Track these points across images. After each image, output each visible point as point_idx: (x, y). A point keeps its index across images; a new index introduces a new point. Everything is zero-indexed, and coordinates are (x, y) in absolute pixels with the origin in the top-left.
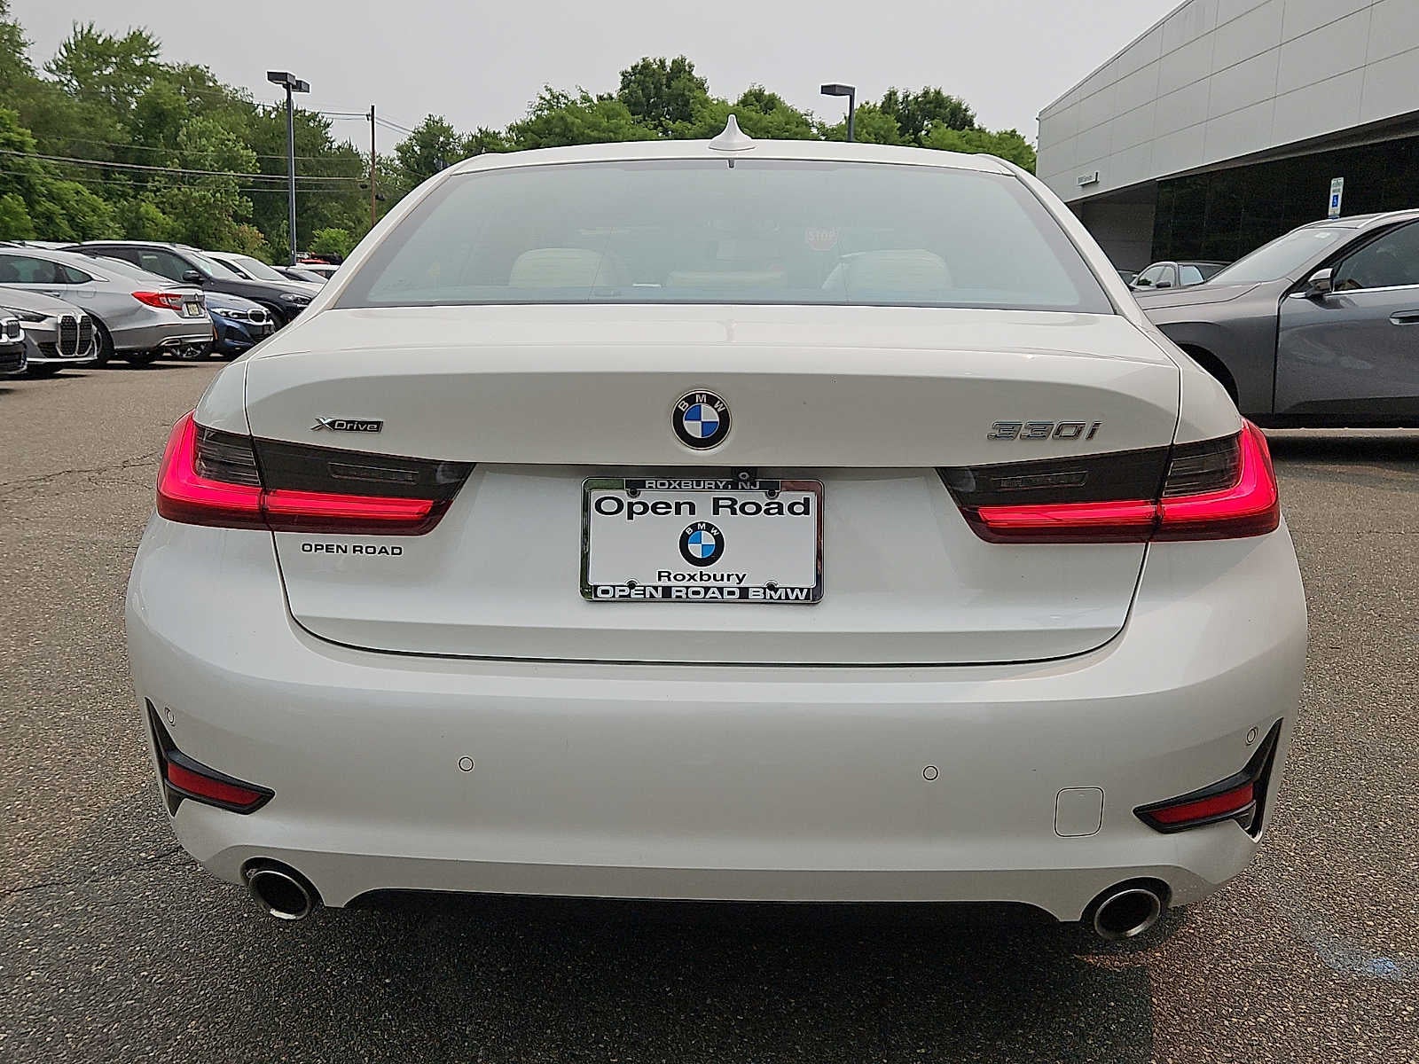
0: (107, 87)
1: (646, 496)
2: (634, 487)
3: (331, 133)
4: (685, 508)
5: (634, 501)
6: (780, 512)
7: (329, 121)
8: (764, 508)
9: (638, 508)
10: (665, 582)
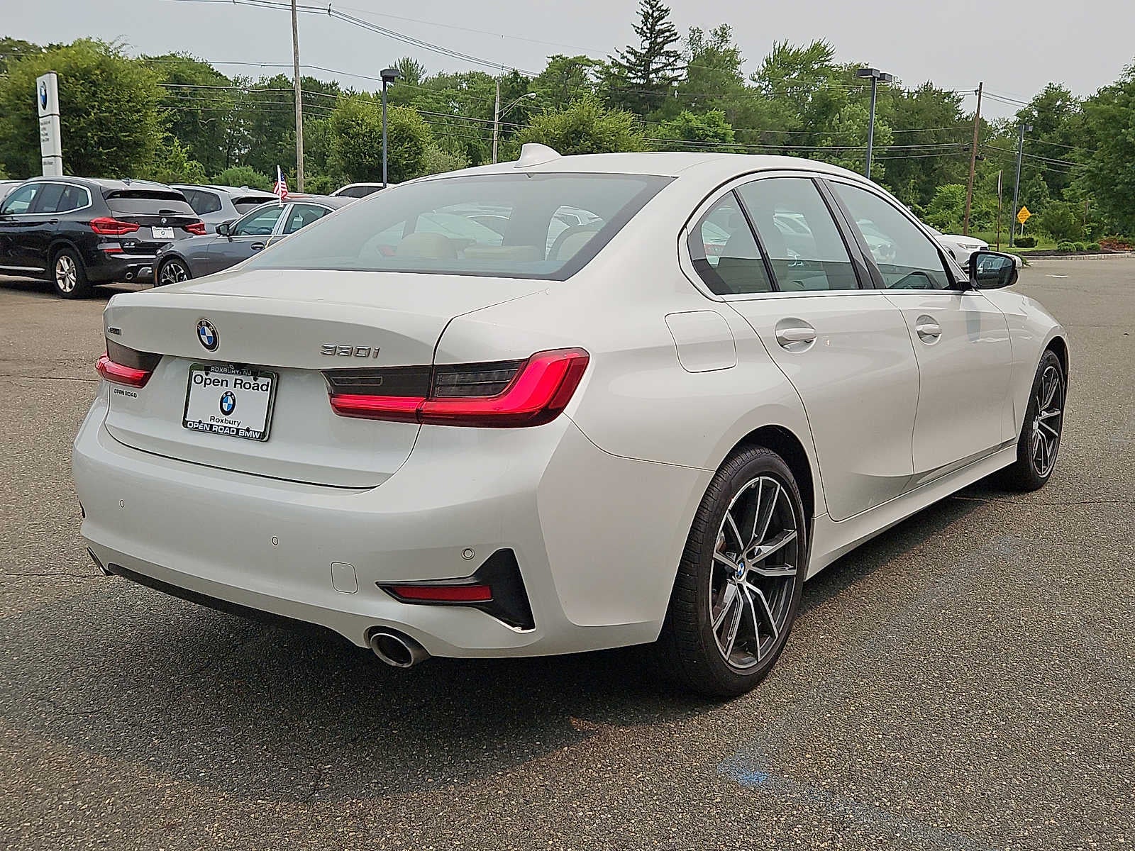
0: (792, 88)
1: (212, 376)
2: (207, 370)
3: (962, 106)
4: (225, 383)
5: (207, 377)
6: (258, 389)
7: (961, 97)
8: (252, 386)
9: (208, 381)
10: (212, 423)
